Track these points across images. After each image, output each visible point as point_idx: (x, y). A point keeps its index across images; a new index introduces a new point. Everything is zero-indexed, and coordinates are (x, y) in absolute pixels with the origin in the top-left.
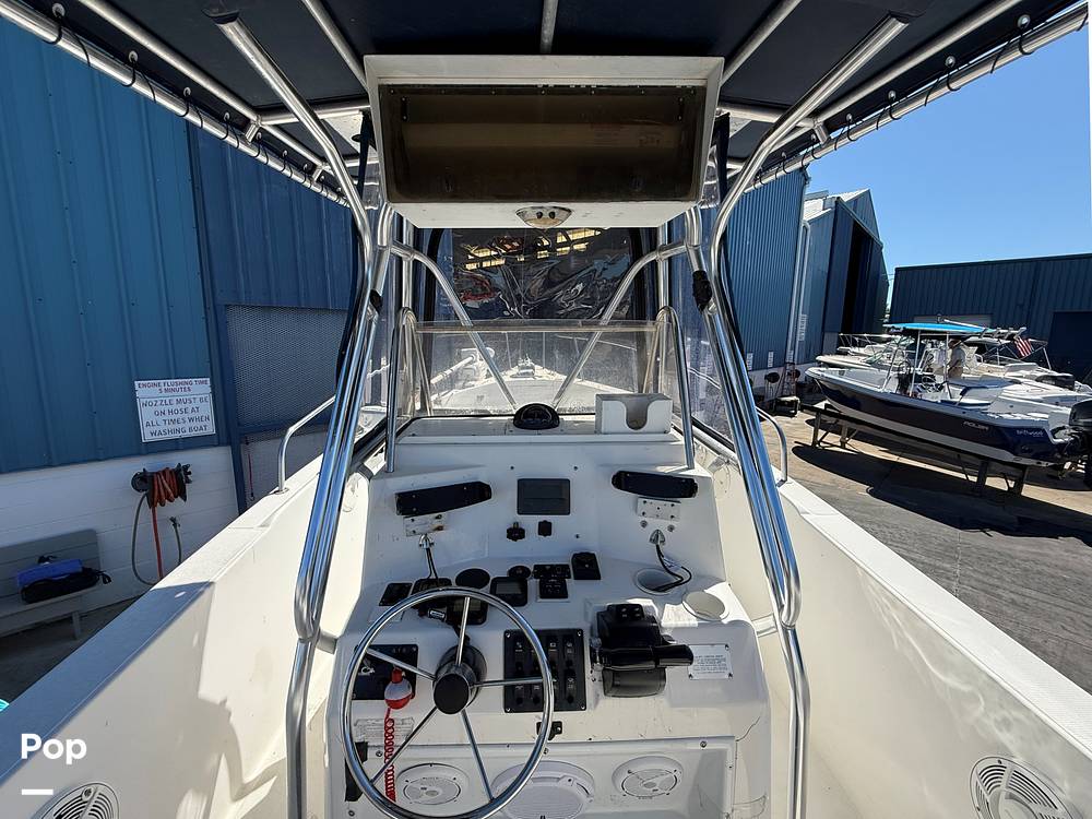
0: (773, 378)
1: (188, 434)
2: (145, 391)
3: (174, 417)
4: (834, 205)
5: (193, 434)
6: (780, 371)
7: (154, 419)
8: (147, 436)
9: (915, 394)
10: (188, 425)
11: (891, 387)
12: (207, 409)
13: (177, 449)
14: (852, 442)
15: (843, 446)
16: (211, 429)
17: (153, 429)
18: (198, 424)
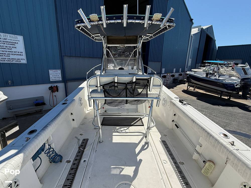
0: (181, 75)
1: (57, 80)
2: (51, 72)
3: (55, 77)
4: (201, 30)
5: (58, 80)
6: (183, 73)
7: (52, 77)
8: (51, 80)
9: (209, 77)
10: (57, 78)
11: (205, 76)
12: (60, 76)
13: (55, 83)
14: (196, 89)
15: (194, 90)
16: (61, 80)
17: (52, 79)
18: (59, 78)
